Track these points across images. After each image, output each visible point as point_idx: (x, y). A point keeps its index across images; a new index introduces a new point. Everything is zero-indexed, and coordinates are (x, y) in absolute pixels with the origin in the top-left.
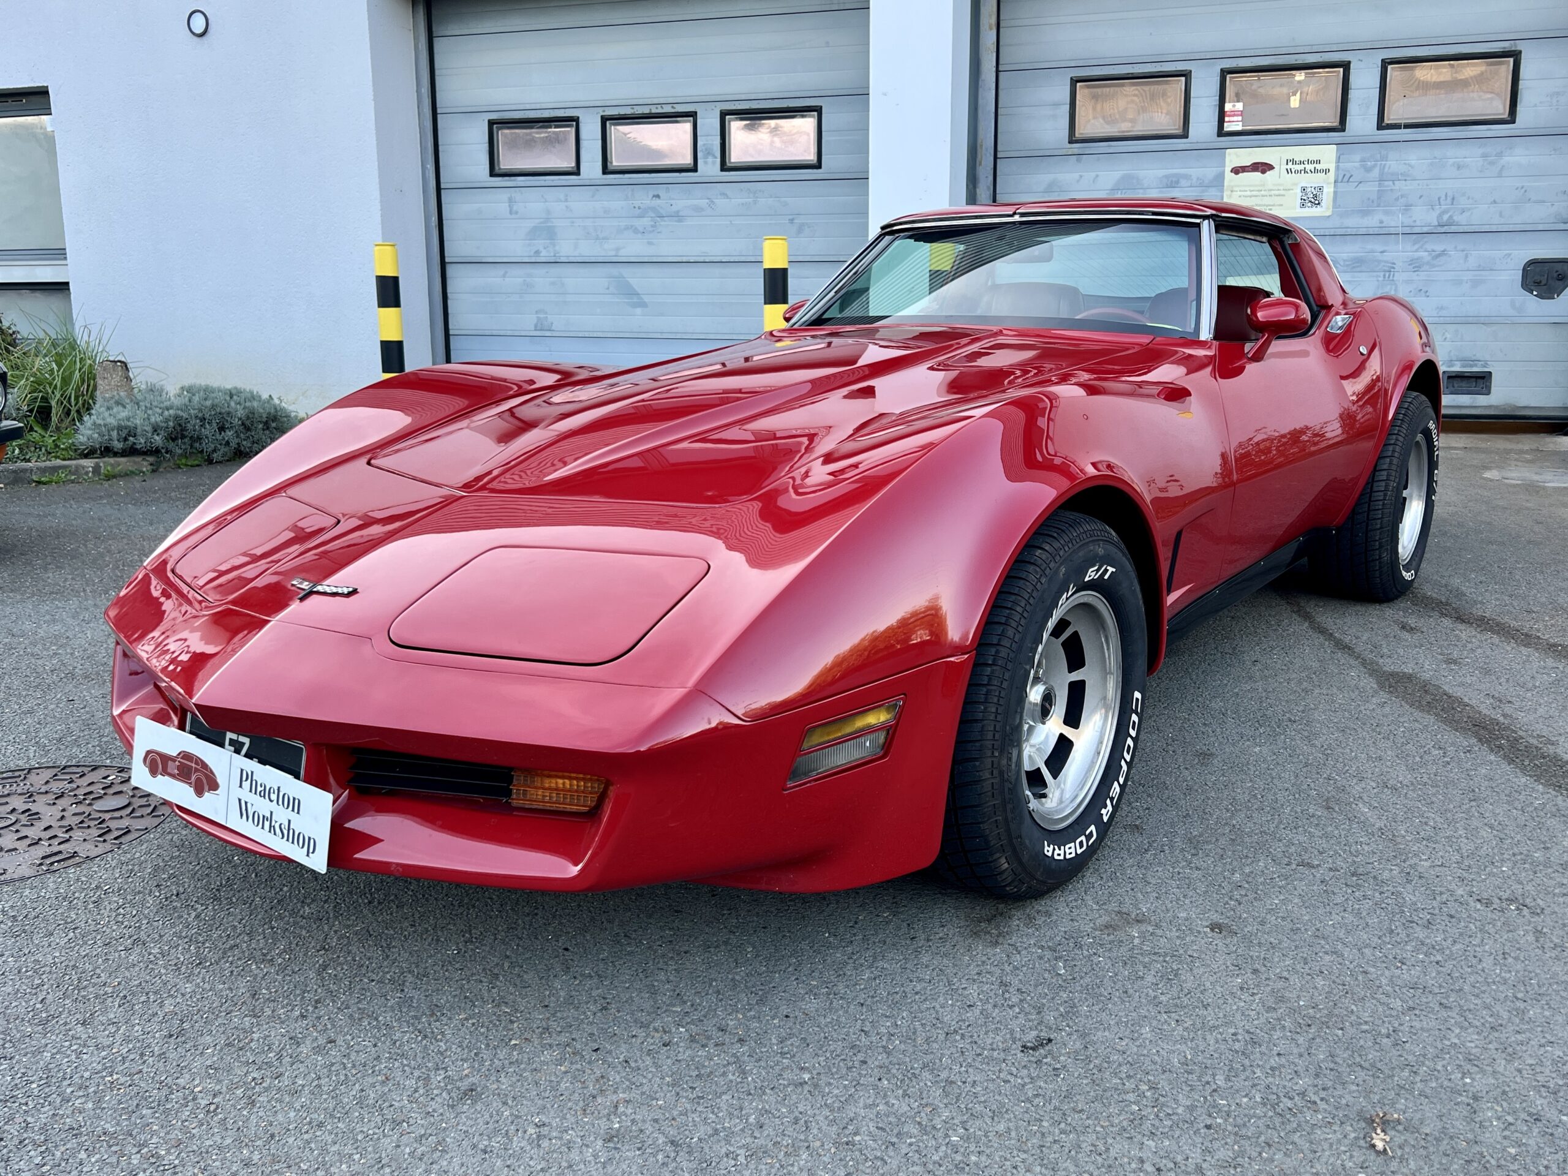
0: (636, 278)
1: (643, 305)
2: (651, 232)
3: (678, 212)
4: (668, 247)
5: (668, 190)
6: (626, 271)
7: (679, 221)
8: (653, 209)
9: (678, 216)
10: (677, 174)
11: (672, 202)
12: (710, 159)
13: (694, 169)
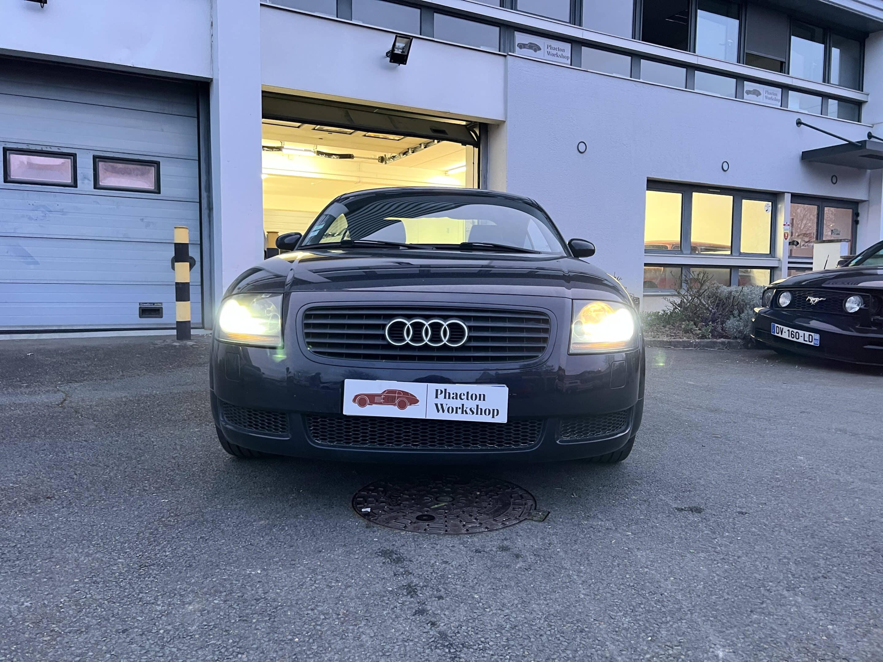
0: (29, 247)
1: (37, 263)
2: (41, 220)
3: (63, 209)
4: (54, 230)
5: (55, 196)
6: (21, 242)
7: (63, 215)
8: (44, 206)
9: (63, 212)
10: (63, 188)
11: (58, 203)
12: (86, 181)
13: (75, 186)
